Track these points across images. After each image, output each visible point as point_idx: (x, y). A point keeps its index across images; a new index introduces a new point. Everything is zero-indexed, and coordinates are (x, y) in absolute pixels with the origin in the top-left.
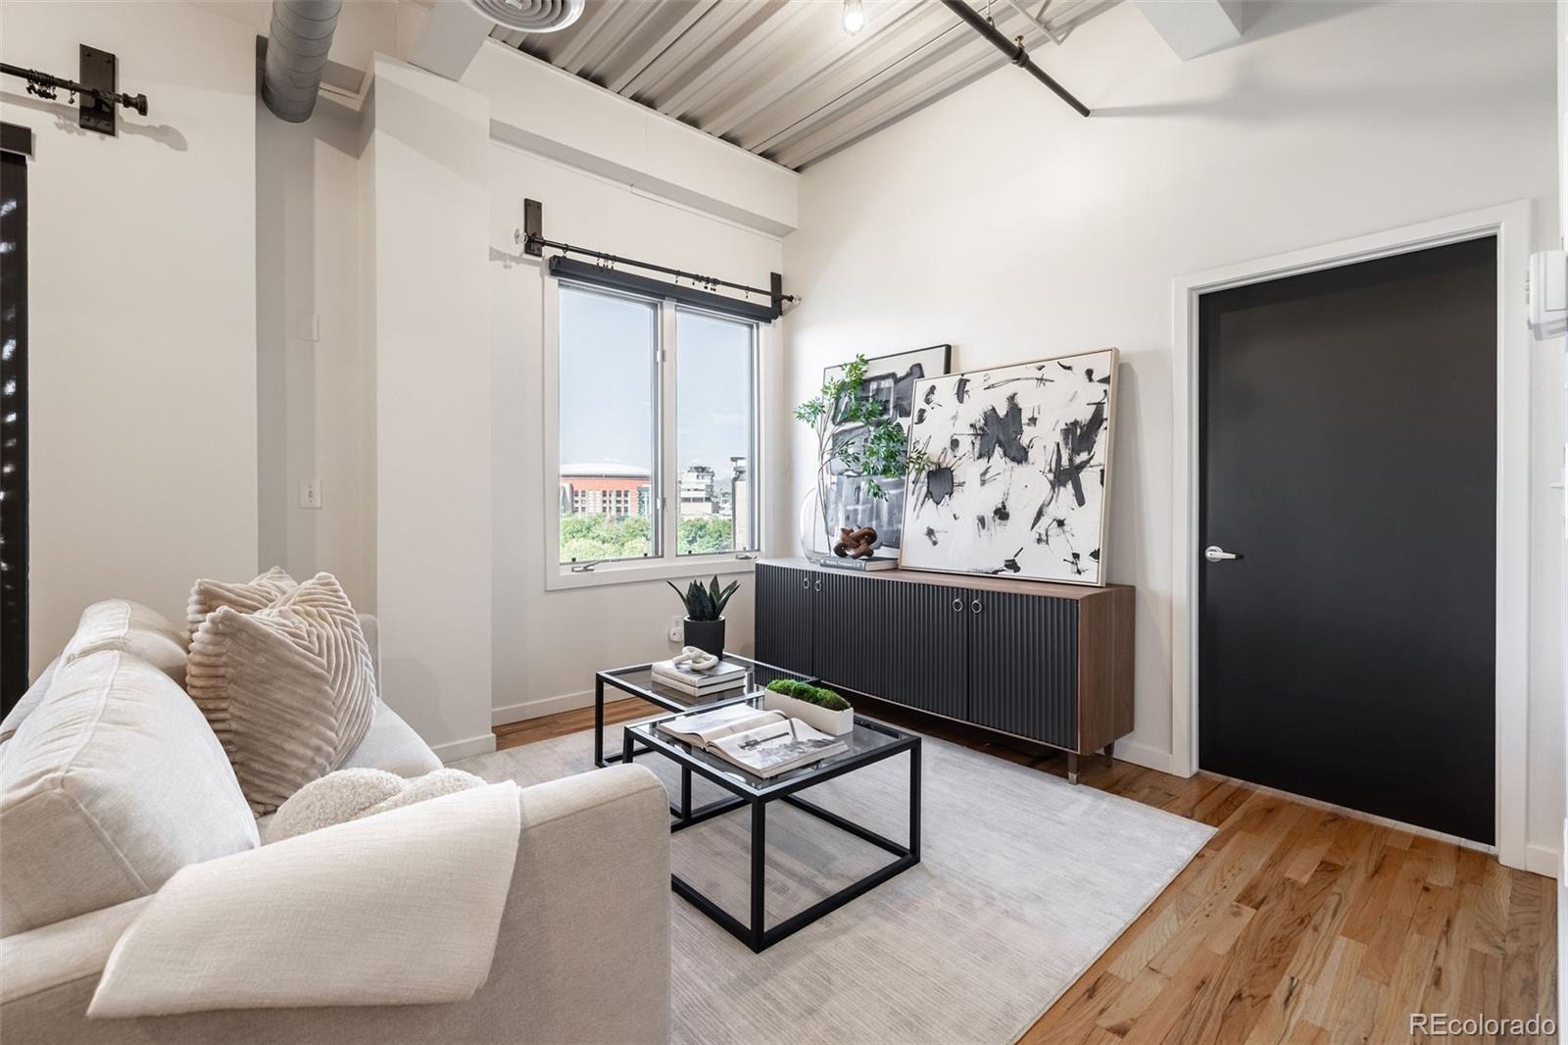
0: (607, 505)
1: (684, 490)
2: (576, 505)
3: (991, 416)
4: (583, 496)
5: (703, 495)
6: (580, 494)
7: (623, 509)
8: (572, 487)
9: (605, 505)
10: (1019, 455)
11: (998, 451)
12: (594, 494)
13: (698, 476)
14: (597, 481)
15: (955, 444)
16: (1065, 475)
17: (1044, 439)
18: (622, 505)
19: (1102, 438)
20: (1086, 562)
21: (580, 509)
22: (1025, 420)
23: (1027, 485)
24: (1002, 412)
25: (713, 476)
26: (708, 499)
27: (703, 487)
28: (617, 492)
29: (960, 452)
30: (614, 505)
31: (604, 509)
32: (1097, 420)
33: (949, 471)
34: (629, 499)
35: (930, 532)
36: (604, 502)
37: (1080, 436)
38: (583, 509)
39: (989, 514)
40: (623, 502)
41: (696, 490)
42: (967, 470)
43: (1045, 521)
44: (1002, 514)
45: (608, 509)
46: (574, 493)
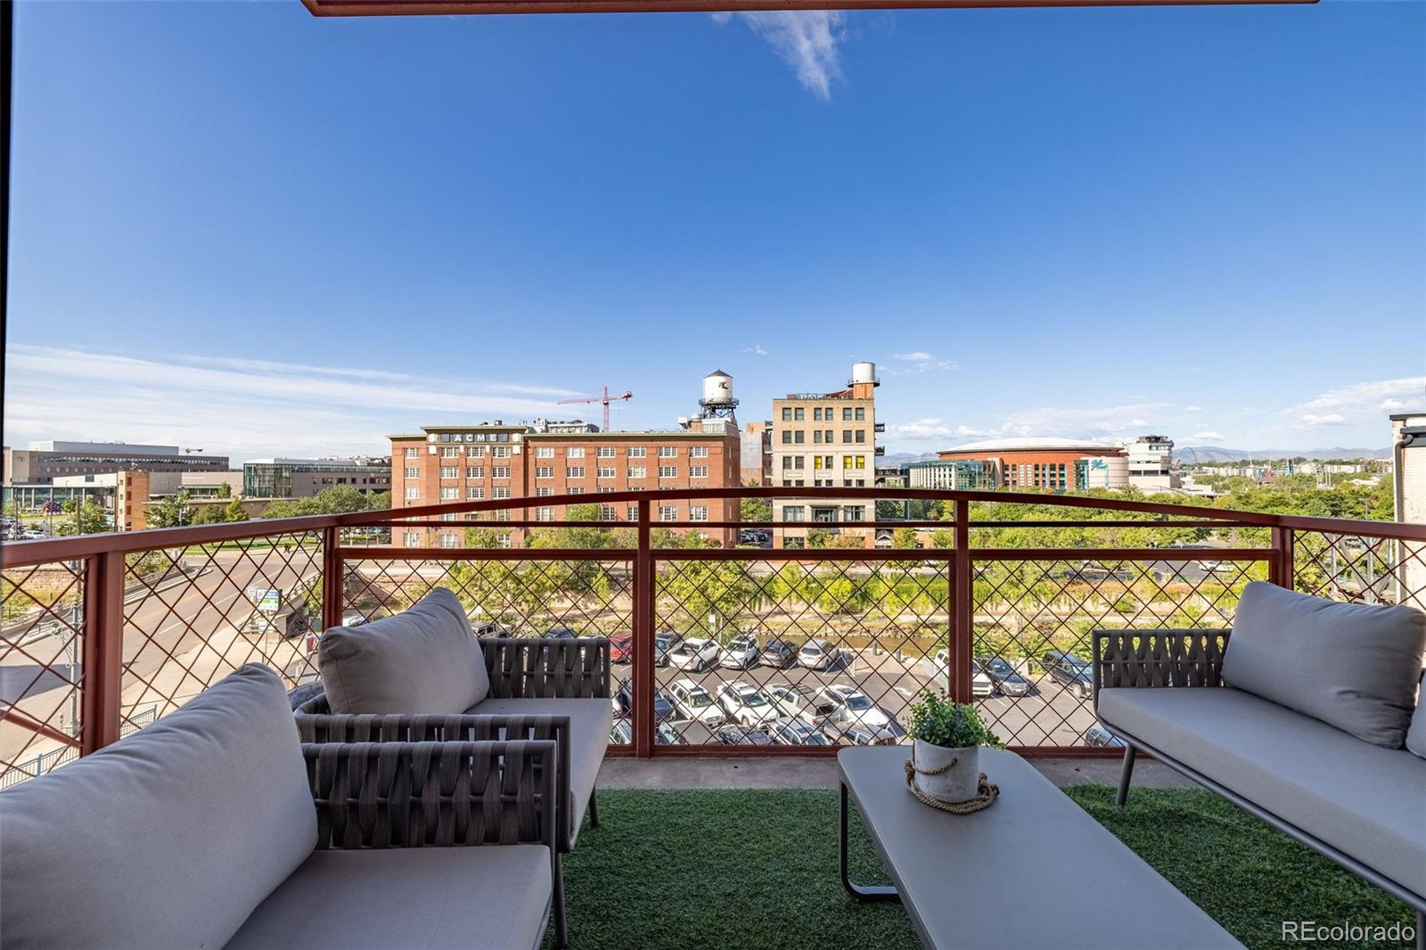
0: (1040, 479)
1: (1133, 462)
2: (1006, 479)
4: (1014, 470)
5: (1158, 467)
6: (1010, 468)
7: (1058, 483)
8: (1002, 461)
9: (1037, 479)
12: (1026, 468)
13: (1150, 447)
14: (1029, 455)
18: (1057, 479)
21: (1010, 483)
25: (1172, 446)
26: (1165, 472)
27: (1158, 458)
28: (1051, 465)
30: (1047, 479)
31: (1037, 483)
34: (1065, 472)
36: (1037, 475)
38: (1014, 482)
40: (1058, 476)
41: (1149, 462)
45: (1041, 483)
46: (1005, 467)
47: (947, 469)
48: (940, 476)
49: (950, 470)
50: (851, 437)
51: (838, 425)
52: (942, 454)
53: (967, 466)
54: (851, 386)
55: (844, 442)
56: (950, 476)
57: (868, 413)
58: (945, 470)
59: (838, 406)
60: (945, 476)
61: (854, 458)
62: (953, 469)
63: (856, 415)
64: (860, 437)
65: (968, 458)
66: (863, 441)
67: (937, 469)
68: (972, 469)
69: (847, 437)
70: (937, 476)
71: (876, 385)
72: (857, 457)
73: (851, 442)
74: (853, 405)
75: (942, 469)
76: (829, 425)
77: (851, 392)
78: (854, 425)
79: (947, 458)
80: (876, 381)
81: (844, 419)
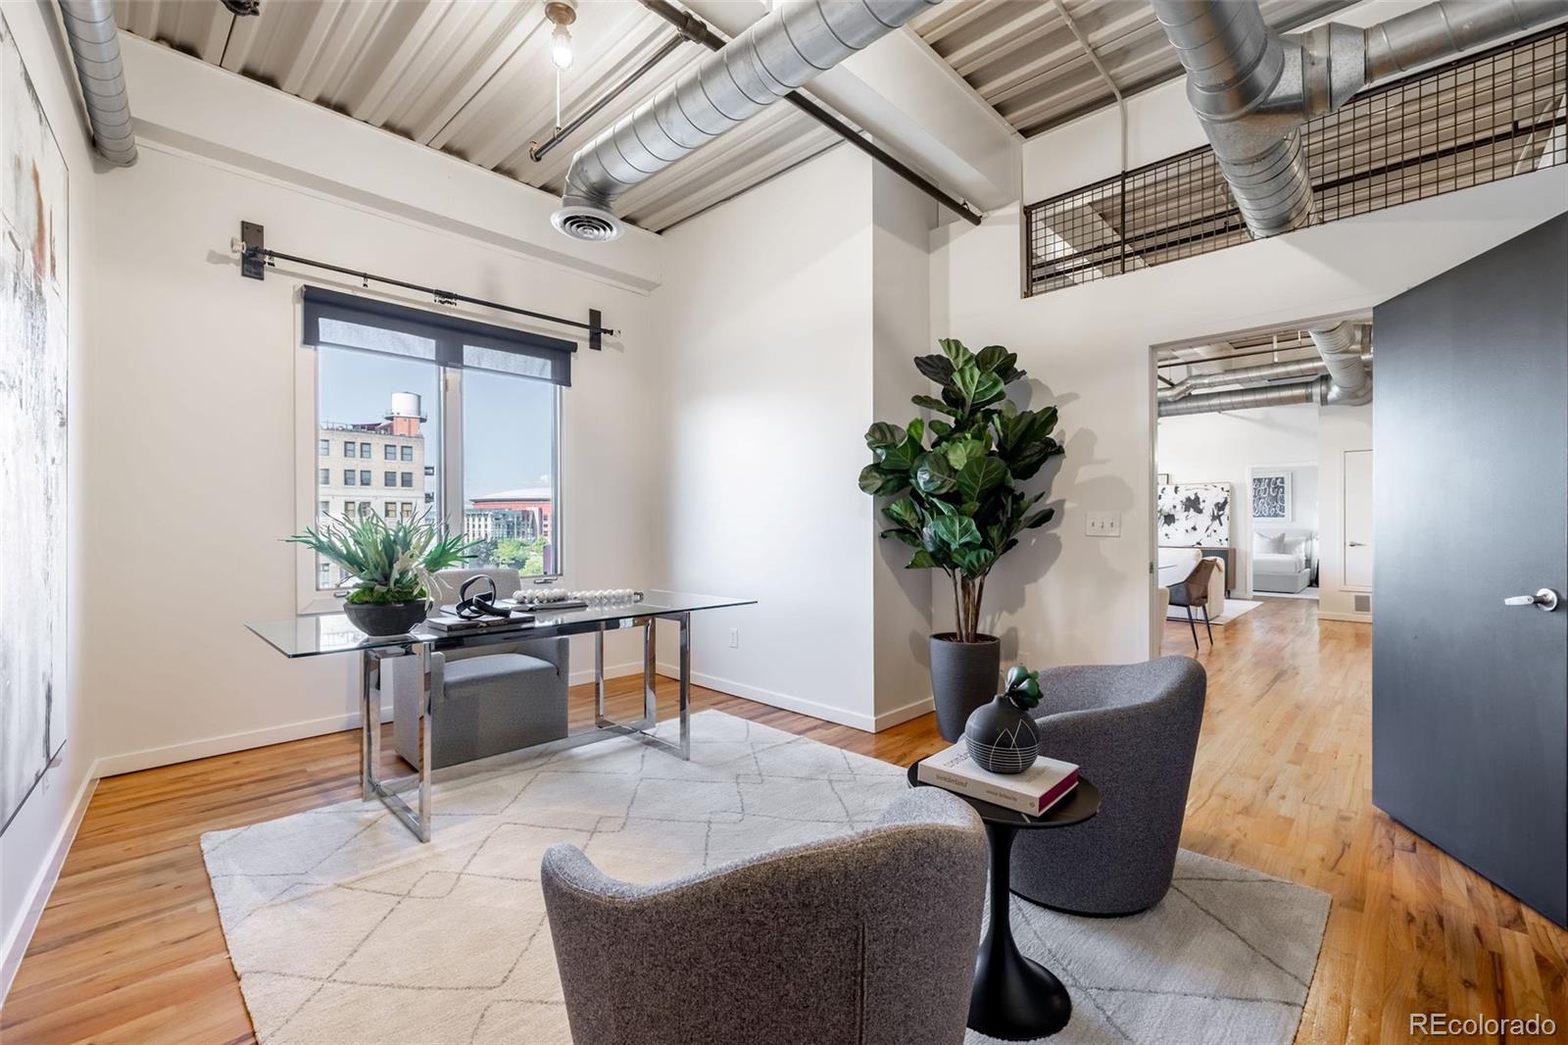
3: (1188, 499)
8: (541, 511)
10: (1200, 511)
11: (1192, 510)
15: (1175, 507)
16: (1216, 518)
17: (1208, 507)
19: (1227, 507)
20: (1224, 541)
22: (1201, 500)
23: (1203, 520)
24: (1193, 498)
29: (1177, 509)
32: (1225, 502)
33: (1173, 516)
35: (1166, 535)
37: (1221, 507)
39: (1189, 529)
42: (1180, 514)
43: (1209, 531)
44: (1194, 529)
46: (543, 517)
47: (483, 519)
48: (474, 526)
49: (486, 520)
50: (395, 480)
51: (377, 464)
52: (476, 501)
53: (504, 515)
54: (391, 419)
55: (386, 485)
56: (486, 526)
57: (416, 453)
58: (480, 520)
59: (378, 442)
60: (480, 526)
61: (399, 506)
62: (489, 519)
63: (402, 454)
64: (407, 481)
65: (506, 507)
66: (411, 486)
67: (471, 519)
68: (510, 519)
69: (389, 480)
70: (471, 526)
71: (423, 420)
72: (403, 504)
73: (395, 485)
74: (399, 443)
75: (477, 519)
76: (364, 464)
77: (390, 426)
78: (398, 467)
79: (481, 506)
80: (423, 416)
81: (386, 458)
